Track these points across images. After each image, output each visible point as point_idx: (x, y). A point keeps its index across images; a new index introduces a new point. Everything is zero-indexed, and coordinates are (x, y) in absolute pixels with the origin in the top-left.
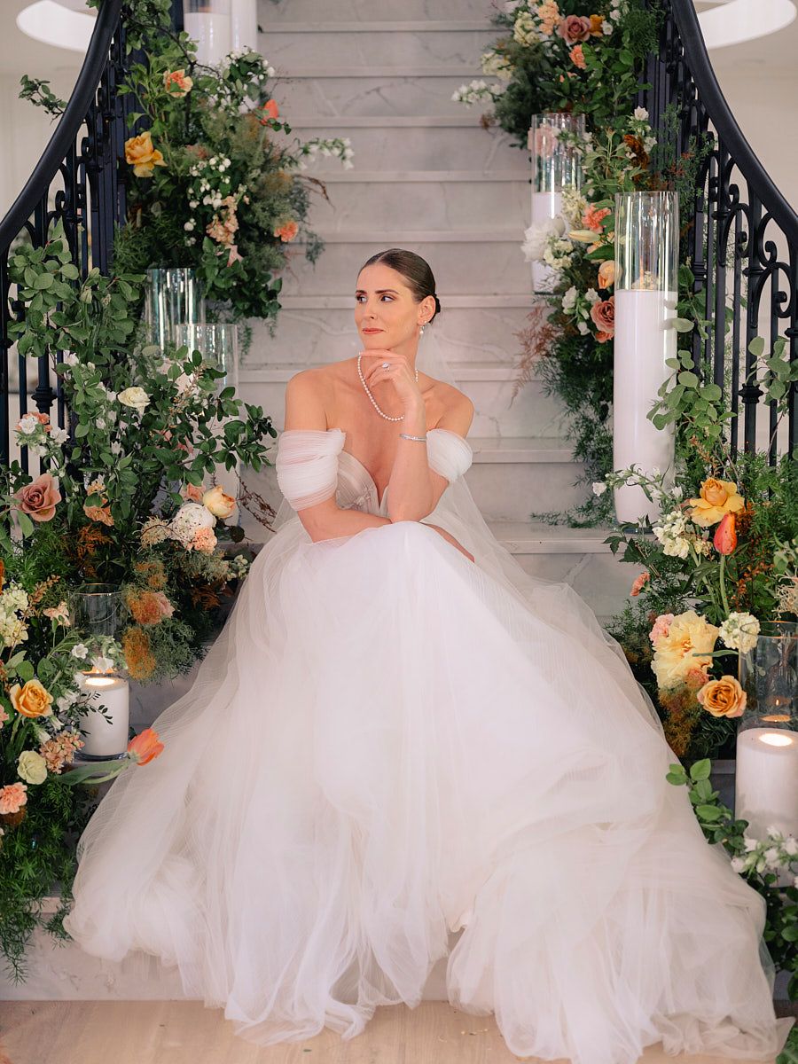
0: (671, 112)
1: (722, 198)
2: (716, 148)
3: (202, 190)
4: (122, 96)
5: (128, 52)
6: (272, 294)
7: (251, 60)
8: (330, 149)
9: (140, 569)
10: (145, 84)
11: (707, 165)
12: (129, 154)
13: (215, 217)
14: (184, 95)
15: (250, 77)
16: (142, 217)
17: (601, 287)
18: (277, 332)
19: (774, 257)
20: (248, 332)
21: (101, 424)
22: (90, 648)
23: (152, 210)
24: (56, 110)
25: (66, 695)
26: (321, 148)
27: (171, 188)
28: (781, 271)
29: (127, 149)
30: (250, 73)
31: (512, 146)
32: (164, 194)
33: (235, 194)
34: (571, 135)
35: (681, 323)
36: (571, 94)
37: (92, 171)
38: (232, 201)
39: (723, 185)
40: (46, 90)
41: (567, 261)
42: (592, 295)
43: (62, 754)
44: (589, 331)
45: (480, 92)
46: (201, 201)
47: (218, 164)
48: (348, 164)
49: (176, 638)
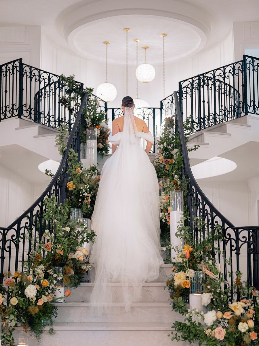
3: (83, 192)
4: (67, 173)
5: (68, 165)
7: (95, 167)
9: (68, 262)
10: (72, 171)
14: (80, 173)
15: (95, 171)
16: (70, 199)
17: (168, 212)
19: (207, 212)
21: (61, 234)
22: (57, 275)
23: (72, 197)
24: (52, 177)
25: (52, 285)
27: (76, 192)
28: (209, 215)
29: (67, 185)
32: (75, 194)
35: (184, 218)
37: (60, 187)
38: (90, 195)
39: (191, 189)
40: (50, 172)
41: (162, 208)
42: (166, 214)
43: (50, 298)
44: (165, 221)
46: (83, 194)
47: (86, 187)
49: (75, 278)
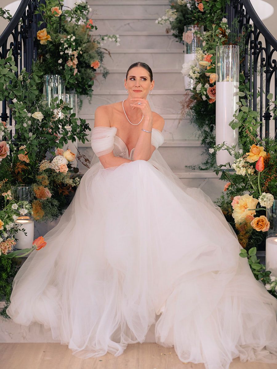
0: (235, 21)
1: (255, 47)
2: (253, 30)
3: (65, 47)
4: (35, 15)
6: (90, 86)
7: (83, 5)
8: (112, 38)
9: (39, 178)
10: (45, 10)
11: (249, 36)
12: (38, 36)
13: (69, 58)
14: (59, 16)
15: (83, 12)
16: (43, 59)
17: (210, 83)
18: (91, 102)
19: (276, 65)
20: (81, 102)
21: (25, 125)
22: (19, 206)
23: (47, 56)
25: (9, 224)
26: (108, 38)
27: (53, 48)
29: (38, 34)
30: (82, 10)
31: (177, 41)
32: (51, 50)
33: (77, 51)
34: (199, 32)
35: (241, 93)
36: (198, 19)
37: (24, 38)
38: (76, 53)
39: (256, 42)
40: (8, 13)
41: (198, 75)
42: (207, 86)
43: (7, 247)
44: (206, 99)
45: (165, 20)
46: (64, 52)
47: (70, 38)
48: (118, 44)
49: (52, 205)
